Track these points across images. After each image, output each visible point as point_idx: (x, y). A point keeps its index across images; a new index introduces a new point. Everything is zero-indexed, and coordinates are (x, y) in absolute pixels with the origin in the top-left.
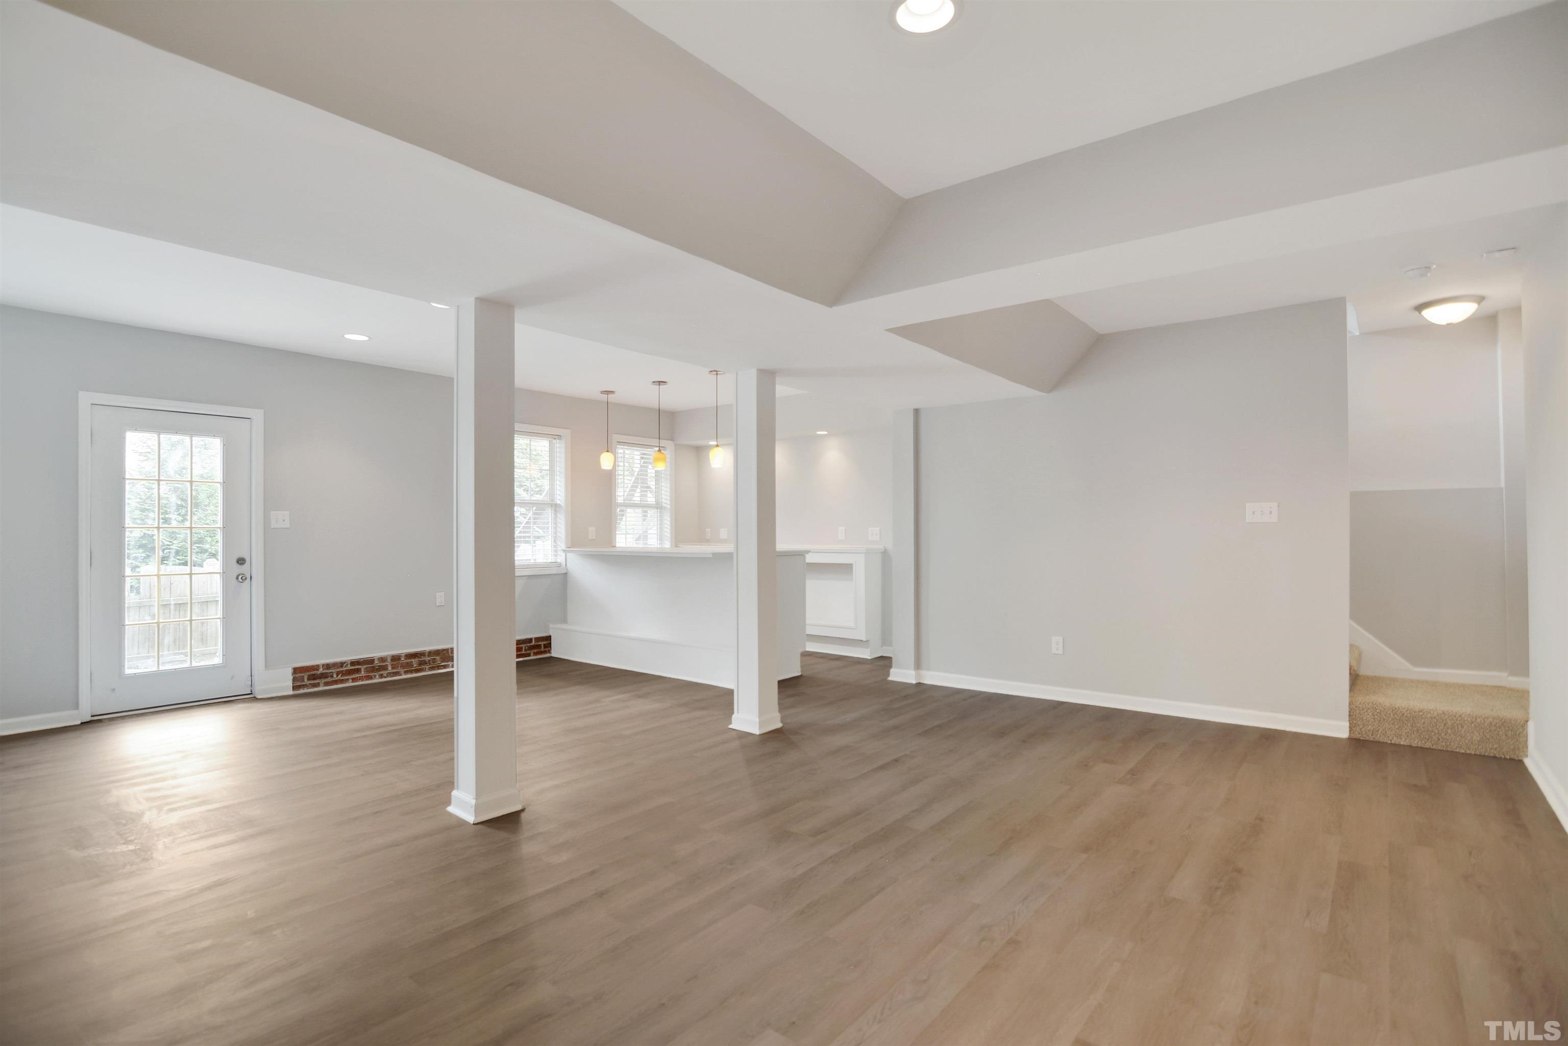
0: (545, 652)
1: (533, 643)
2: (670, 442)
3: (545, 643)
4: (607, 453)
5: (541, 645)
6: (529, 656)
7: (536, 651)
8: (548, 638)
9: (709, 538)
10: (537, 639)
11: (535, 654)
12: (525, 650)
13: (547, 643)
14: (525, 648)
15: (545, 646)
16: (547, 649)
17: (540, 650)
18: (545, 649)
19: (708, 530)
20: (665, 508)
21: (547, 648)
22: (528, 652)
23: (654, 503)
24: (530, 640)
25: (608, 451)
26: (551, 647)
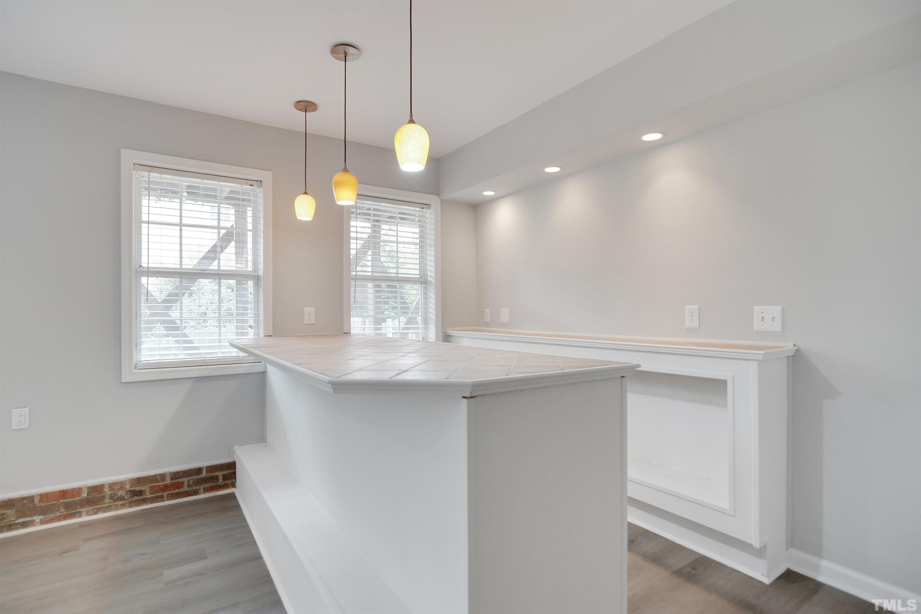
0: (225, 486)
1: (204, 474)
2: (436, 198)
3: (225, 472)
4: (305, 196)
5: (217, 476)
6: (195, 495)
7: (208, 485)
8: (231, 466)
9: (489, 321)
10: (210, 469)
11: (207, 490)
12: (189, 486)
13: (230, 473)
14: (189, 482)
15: (225, 478)
16: (230, 482)
17: (216, 484)
18: (227, 482)
19: (487, 311)
20: (431, 282)
21: (228, 479)
22: (194, 488)
23: (418, 276)
24: (199, 470)
25: (306, 193)
26: (235, 478)
